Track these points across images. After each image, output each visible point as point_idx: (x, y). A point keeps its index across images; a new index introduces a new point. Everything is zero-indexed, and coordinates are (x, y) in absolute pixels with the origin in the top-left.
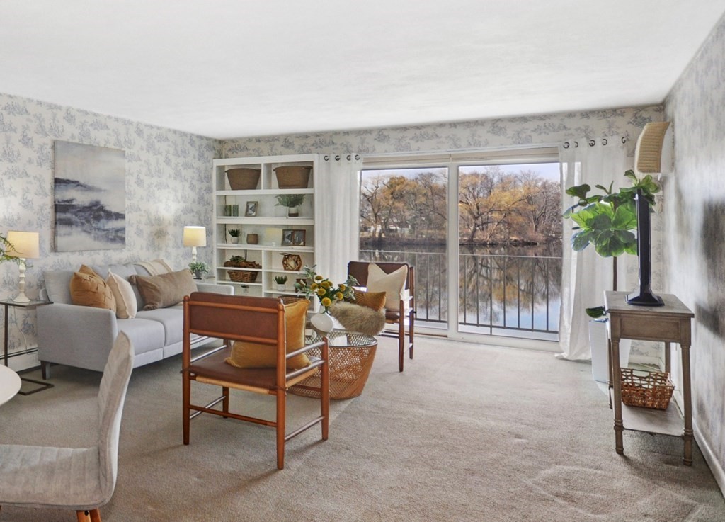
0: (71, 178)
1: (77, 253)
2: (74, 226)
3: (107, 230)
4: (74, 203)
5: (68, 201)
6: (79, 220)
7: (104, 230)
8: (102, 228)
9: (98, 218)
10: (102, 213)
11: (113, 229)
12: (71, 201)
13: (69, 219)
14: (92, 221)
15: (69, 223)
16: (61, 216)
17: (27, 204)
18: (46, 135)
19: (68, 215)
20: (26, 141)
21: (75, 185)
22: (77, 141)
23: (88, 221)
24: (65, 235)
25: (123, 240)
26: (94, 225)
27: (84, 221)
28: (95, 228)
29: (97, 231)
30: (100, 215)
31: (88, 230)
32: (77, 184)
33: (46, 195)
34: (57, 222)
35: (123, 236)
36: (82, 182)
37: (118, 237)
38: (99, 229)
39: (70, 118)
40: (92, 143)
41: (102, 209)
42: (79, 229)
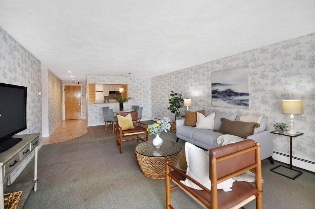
0: (217, 83)
1: (222, 108)
2: (218, 98)
3: (235, 100)
4: (218, 91)
5: (215, 90)
6: (220, 96)
7: (233, 100)
8: (232, 99)
9: (230, 95)
10: (232, 93)
11: (239, 100)
12: (217, 90)
13: (216, 96)
14: (227, 97)
15: (216, 97)
16: (214, 95)
17: (204, 92)
18: (210, 71)
19: (216, 95)
20: (203, 75)
21: (218, 85)
22: (222, 69)
23: (225, 97)
24: (214, 101)
25: (246, 105)
26: (227, 98)
27: (222, 97)
28: (228, 99)
29: (229, 100)
30: (231, 94)
31: (225, 100)
32: (219, 84)
33: (210, 89)
34: (213, 97)
35: (246, 103)
36: (221, 83)
37: (242, 103)
38: (230, 100)
39: (218, 62)
40: (229, 67)
41: (232, 92)
42: (220, 99)
